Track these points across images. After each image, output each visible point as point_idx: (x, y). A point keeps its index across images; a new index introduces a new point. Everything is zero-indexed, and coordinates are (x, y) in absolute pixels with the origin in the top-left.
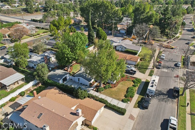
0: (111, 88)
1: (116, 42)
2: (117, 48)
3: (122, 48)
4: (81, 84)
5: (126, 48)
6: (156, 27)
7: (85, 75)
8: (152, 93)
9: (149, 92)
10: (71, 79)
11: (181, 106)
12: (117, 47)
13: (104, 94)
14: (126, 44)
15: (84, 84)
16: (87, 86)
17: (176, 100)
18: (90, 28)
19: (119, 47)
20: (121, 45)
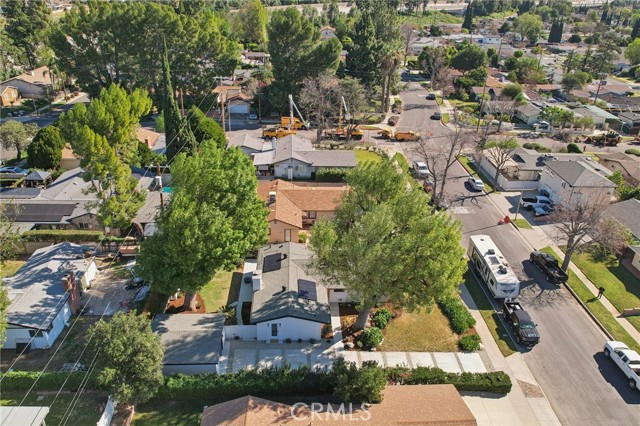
0: (393, 318)
1: (261, 151)
2: (278, 171)
3: (297, 168)
4: (288, 341)
5: (309, 165)
6: (349, 79)
7: (296, 306)
8: (512, 291)
9: (505, 291)
10: (237, 338)
11: (589, 301)
12: (276, 169)
13: (393, 347)
14: (306, 153)
15: (300, 341)
16: (312, 341)
17: (562, 290)
18: (175, 114)
19: (286, 166)
20: (292, 159)
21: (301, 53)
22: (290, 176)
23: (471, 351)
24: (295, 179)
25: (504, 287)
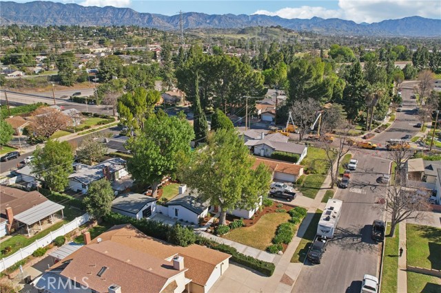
0: (243, 226)
1: (254, 139)
2: (256, 151)
3: (267, 150)
4: (182, 220)
5: (274, 149)
6: (336, 105)
7: (189, 203)
8: (327, 232)
9: (322, 231)
10: (161, 213)
11: (389, 256)
12: (255, 149)
14: (275, 143)
15: (187, 221)
16: (193, 223)
17: (377, 246)
18: (198, 110)
19: (260, 148)
20: (264, 144)
21: (306, 86)
22: (262, 154)
23: (271, 253)
24: (265, 156)
25: (322, 228)
